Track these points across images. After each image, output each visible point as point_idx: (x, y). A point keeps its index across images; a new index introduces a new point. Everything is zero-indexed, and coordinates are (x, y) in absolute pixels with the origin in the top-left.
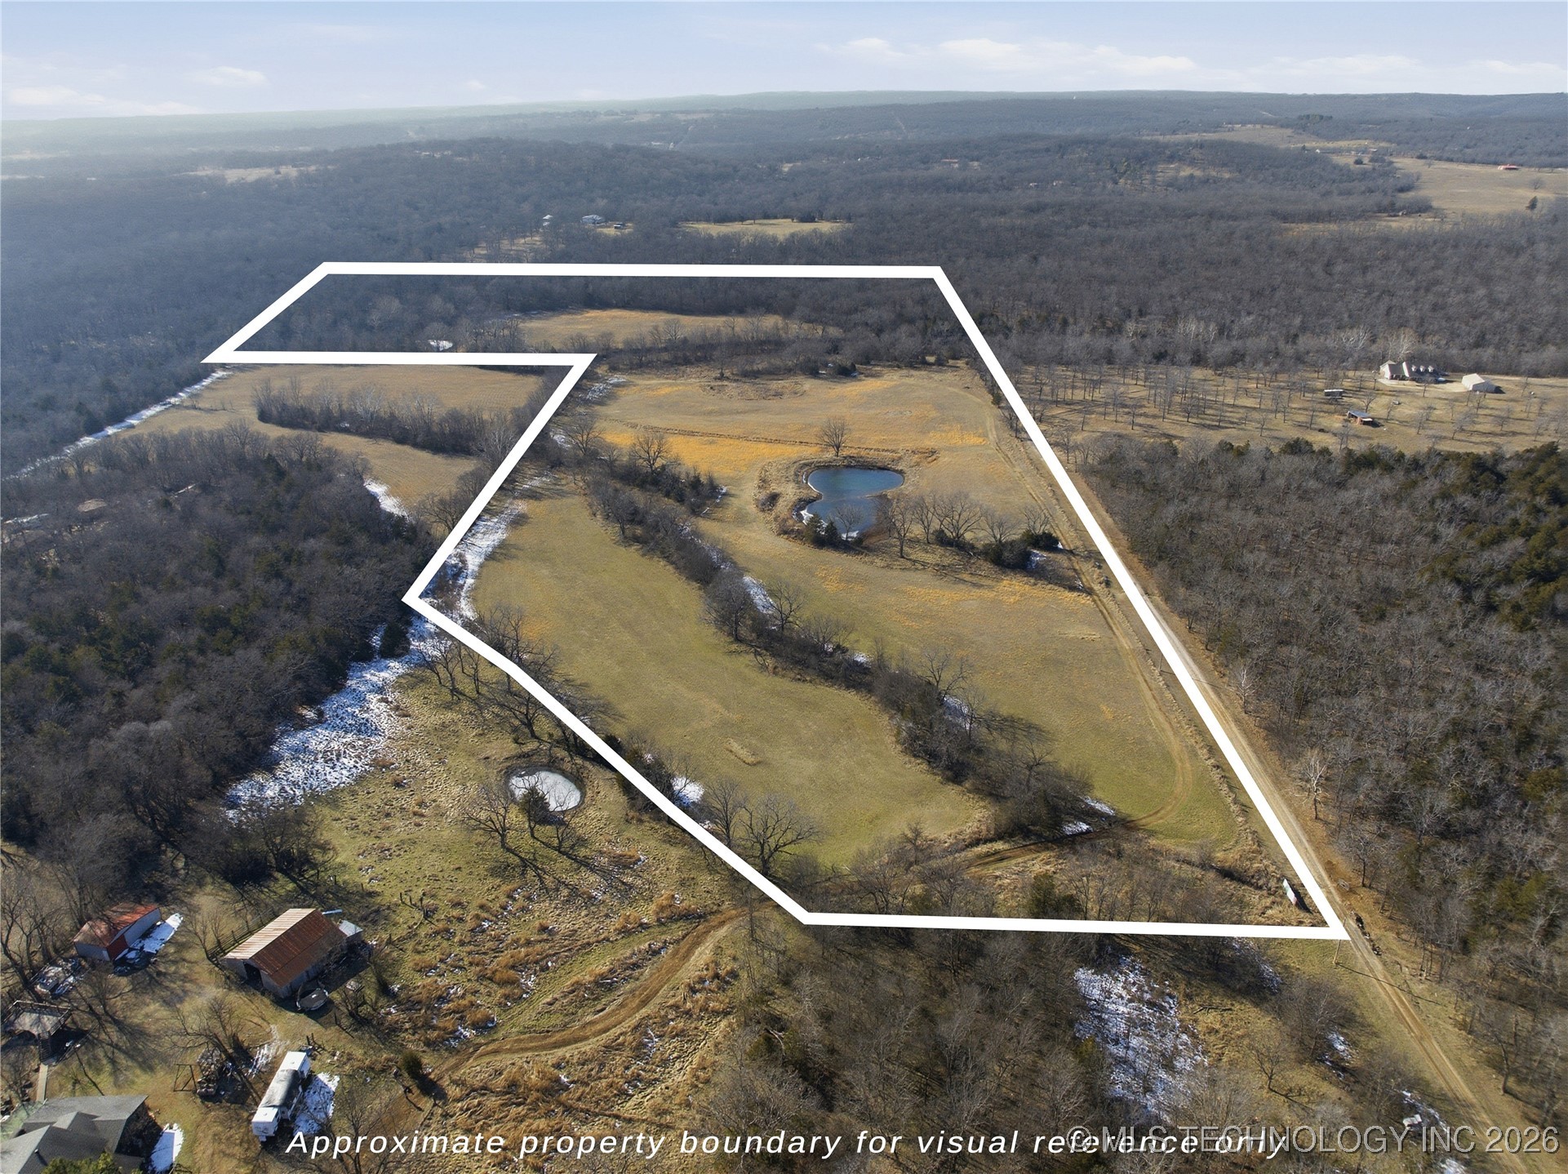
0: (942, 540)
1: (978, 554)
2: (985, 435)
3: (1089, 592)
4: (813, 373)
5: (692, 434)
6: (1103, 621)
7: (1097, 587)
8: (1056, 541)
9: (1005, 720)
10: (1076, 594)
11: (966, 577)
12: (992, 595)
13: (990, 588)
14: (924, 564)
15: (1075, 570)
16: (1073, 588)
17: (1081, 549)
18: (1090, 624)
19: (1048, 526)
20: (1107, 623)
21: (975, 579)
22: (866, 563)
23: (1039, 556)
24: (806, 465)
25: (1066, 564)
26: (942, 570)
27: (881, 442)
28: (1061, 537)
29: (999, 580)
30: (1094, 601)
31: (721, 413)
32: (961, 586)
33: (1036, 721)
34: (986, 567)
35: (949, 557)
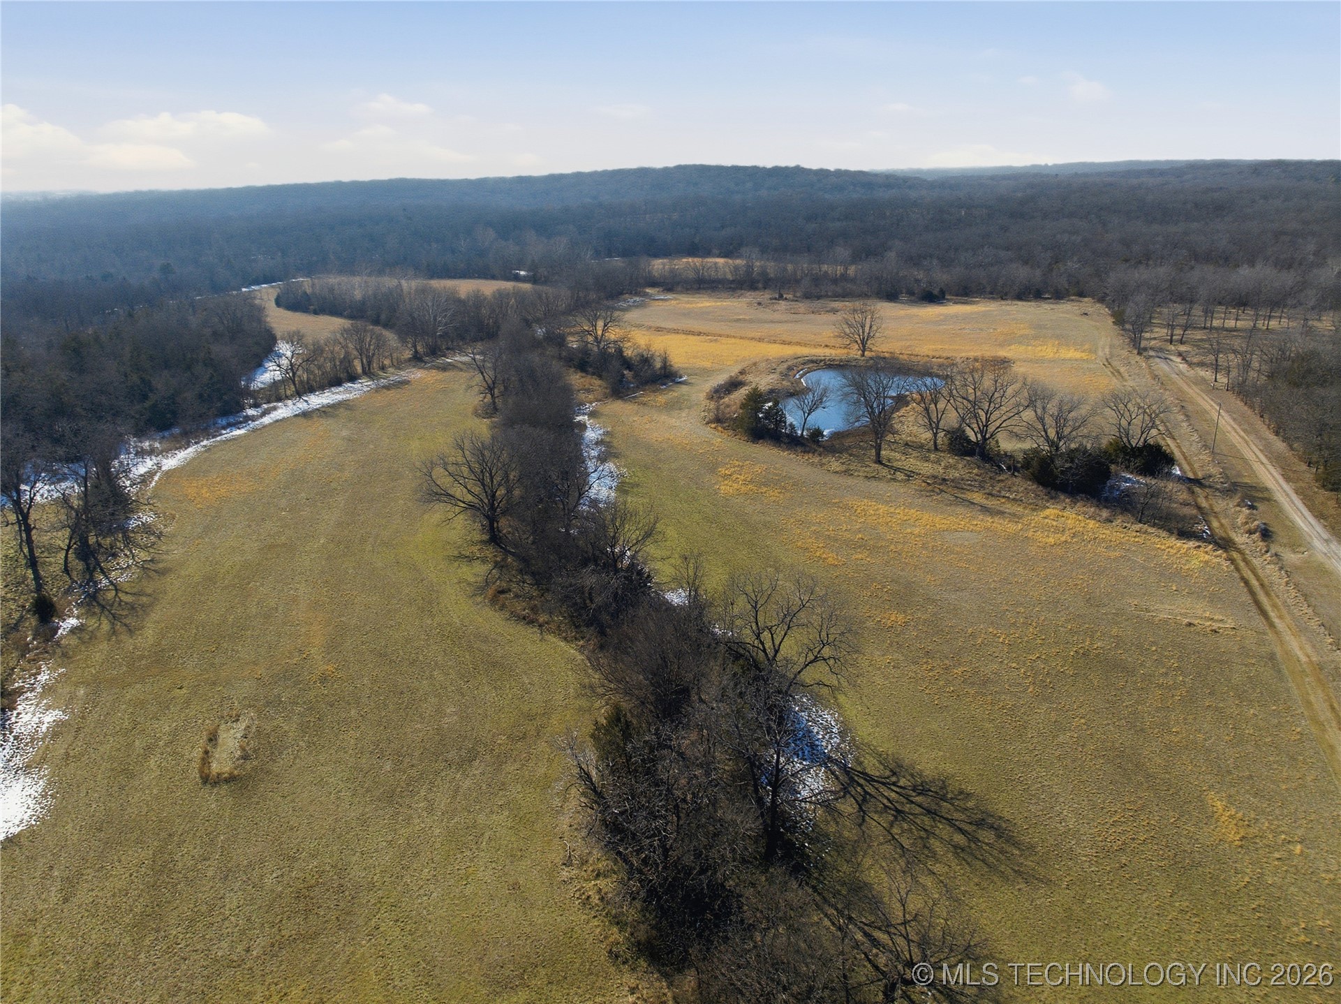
0: (960, 445)
1: (1013, 469)
2: (1093, 351)
3: (1224, 544)
4: (892, 297)
5: (699, 334)
6: (1246, 598)
7: (1240, 539)
8: (1170, 460)
9: (921, 789)
10: (1192, 544)
11: (977, 497)
12: (1012, 527)
13: (1015, 517)
14: (910, 475)
15: (1199, 508)
16: (1184, 534)
17: (1218, 478)
18: (1213, 599)
19: (1154, 432)
20: (1257, 603)
21: (991, 503)
22: (812, 464)
23: (1130, 480)
24: (812, 361)
25: (1184, 496)
26: (938, 485)
27: (933, 350)
28: (1177, 454)
29: (1036, 508)
30: (1233, 561)
31: (751, 321)
32: (960, 510)
33: (1003, 806)
34: (1021, 485)
35: (960, 468)
